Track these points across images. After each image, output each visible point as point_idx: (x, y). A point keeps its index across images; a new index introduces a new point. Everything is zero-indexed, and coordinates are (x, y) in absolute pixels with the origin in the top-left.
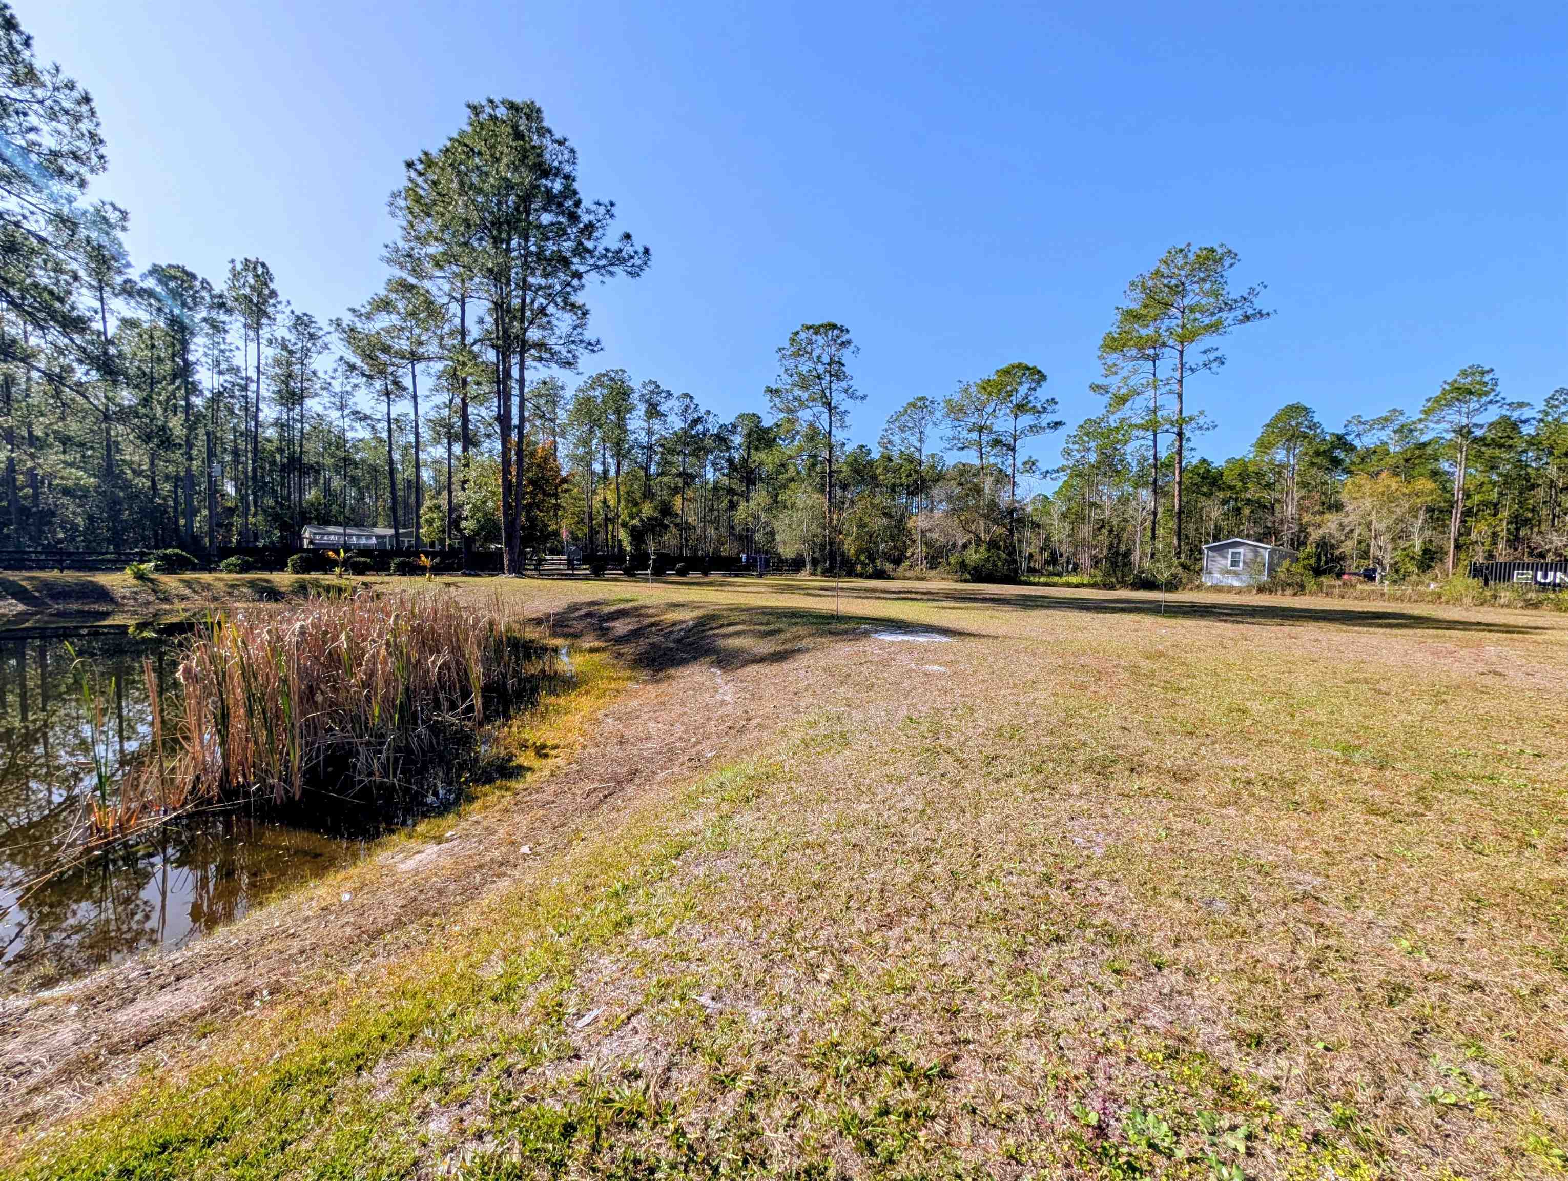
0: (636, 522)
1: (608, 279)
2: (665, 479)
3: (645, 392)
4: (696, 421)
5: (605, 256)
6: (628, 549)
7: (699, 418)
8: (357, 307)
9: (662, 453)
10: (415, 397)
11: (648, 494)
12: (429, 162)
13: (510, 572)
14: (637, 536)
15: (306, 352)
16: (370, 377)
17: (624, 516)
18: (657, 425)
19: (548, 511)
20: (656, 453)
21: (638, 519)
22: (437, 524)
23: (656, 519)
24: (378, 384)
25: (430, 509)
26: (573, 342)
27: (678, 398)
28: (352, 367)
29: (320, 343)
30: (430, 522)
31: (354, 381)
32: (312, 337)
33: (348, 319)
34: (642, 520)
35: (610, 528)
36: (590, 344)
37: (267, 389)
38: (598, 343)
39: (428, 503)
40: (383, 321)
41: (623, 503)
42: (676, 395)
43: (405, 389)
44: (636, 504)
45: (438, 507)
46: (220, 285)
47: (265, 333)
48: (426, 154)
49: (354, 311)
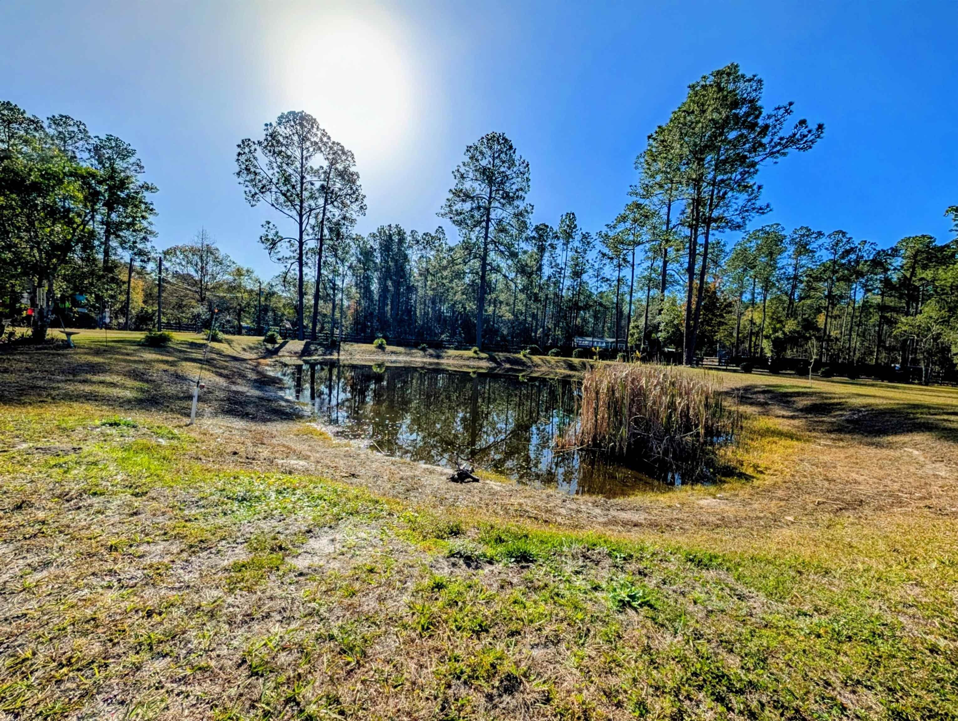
0: (780, 334)
1: (780, 159)
2: (809, 302)
3: (795, 236)
4: (847, 252)
5: (779, 144)
6: (769, 355)
7: (852, 249)
8: (609, 223)
9: (808, 282)
10: (633, 266)
11: (792, 313)
12: (661, 130)
13: (687, 364)
14: (779, 345)
15: (585, 251)
16: (612, 259)
17: (768, 331)
18: (804, 260)
19: (714, 326)
20: (801, 282)
21: (780, 332)
22: (636, 336)
23: (798, 332)
24: (615, 262)
25: (633, 328)
26: (747, 211)
27: (829, 236)
28: (604, 255)
29: (591, 245)
30: (632, 335)
31: (604, 262)
32: (589, 243)
33: (604, 230)
34: (784, 333)
35: (754, 339)
36: (761, 209)
37: (568, 272)
38: (768, 206)
39: (632, 324)
40: (621, 227)
41: (768, 320)
42: (826, 234)
43: (628, 262)
44: (780, 322)
45: (637, 327)
46: (556, 228)
47: (570, 246)
48: (659, 127)
49: (607, 225)
